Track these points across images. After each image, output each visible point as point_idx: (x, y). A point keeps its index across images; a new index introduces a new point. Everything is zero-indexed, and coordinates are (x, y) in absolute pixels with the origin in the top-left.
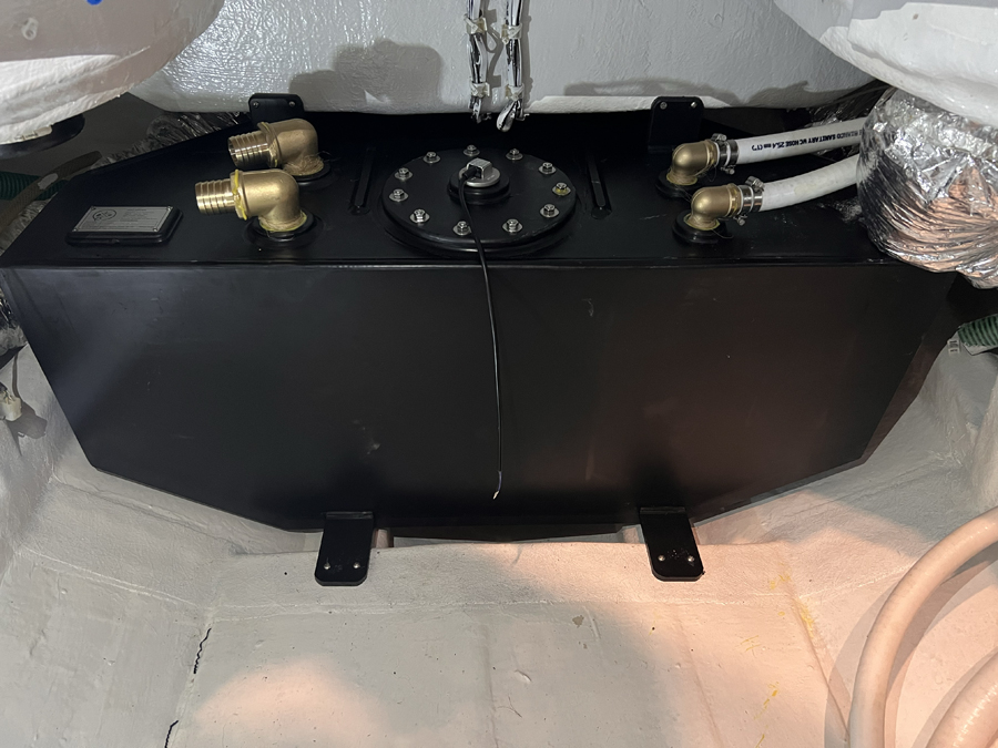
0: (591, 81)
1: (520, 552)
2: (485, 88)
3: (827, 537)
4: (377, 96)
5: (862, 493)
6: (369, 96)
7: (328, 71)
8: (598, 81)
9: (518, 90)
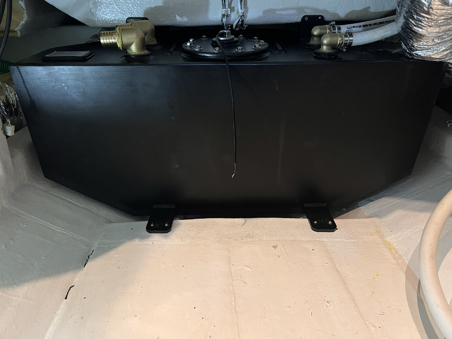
0: (274, 8)
1: (245, 221)
2: (228, 11)
3: (398, 213)
4: (181, 17)
5: (413, 193)
6: (178, 18)
7: (161, 6)
8: (277, 8)
9: (243, 11)
